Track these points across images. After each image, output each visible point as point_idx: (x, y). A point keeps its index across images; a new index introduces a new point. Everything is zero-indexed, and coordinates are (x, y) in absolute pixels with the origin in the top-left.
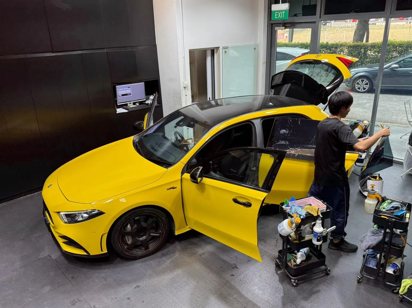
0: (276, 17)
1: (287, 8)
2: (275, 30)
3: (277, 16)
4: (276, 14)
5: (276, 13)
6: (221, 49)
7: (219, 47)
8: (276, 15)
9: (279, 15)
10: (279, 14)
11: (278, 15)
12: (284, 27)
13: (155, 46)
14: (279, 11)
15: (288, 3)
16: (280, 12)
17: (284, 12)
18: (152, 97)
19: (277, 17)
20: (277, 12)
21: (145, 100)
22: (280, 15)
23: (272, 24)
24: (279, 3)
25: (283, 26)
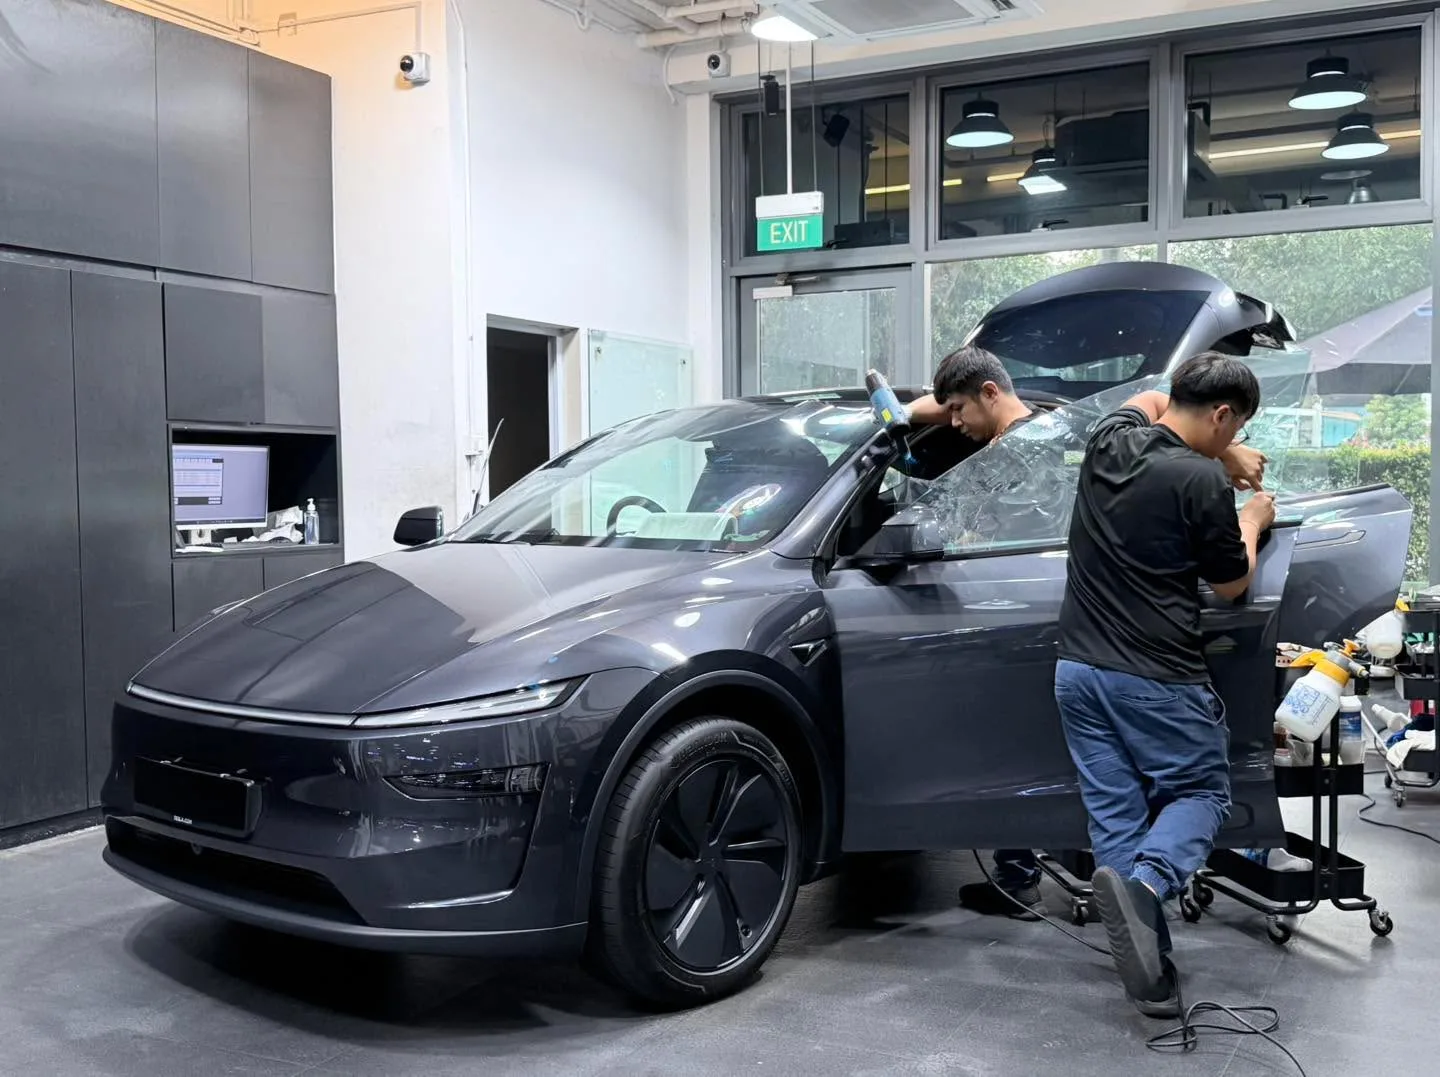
0: (773, 241)
1: (817, 208)
2: (755, 298)
3: (776, 238)
4: (775, 230)
5: (773, 225)
6: (582, 335)
7: (575, 330)
8: (773, 233)
9: (788, 234)
10: (787, 231)
11: (783, 233)
12: (790, 288)
13: (329, 297)
14: (787, 220)
15: (818, 190)
16: (791, 223)
17: (806, 222)
18: (293, 515)
19: (778, 241)
20: (778, 224)
21: (264, 525)
22: (792, 232)
23: (739, 279)
24: (784, 192)
25: (786, 284)
